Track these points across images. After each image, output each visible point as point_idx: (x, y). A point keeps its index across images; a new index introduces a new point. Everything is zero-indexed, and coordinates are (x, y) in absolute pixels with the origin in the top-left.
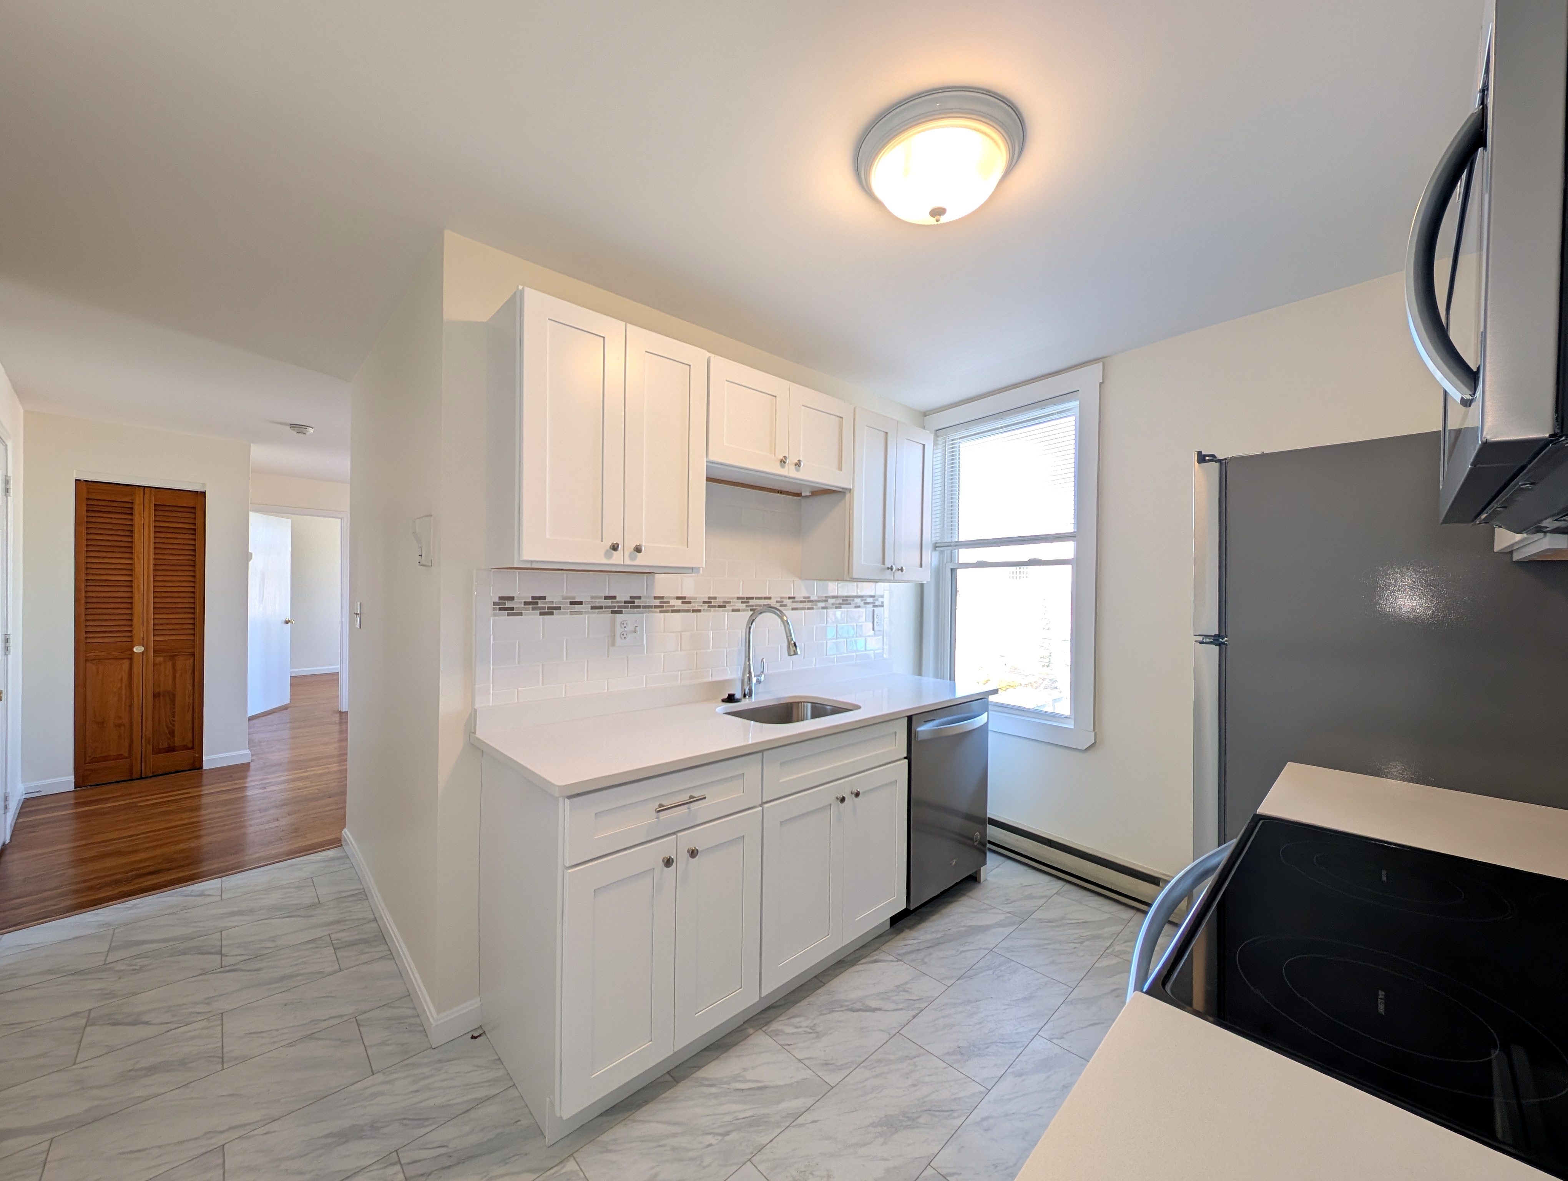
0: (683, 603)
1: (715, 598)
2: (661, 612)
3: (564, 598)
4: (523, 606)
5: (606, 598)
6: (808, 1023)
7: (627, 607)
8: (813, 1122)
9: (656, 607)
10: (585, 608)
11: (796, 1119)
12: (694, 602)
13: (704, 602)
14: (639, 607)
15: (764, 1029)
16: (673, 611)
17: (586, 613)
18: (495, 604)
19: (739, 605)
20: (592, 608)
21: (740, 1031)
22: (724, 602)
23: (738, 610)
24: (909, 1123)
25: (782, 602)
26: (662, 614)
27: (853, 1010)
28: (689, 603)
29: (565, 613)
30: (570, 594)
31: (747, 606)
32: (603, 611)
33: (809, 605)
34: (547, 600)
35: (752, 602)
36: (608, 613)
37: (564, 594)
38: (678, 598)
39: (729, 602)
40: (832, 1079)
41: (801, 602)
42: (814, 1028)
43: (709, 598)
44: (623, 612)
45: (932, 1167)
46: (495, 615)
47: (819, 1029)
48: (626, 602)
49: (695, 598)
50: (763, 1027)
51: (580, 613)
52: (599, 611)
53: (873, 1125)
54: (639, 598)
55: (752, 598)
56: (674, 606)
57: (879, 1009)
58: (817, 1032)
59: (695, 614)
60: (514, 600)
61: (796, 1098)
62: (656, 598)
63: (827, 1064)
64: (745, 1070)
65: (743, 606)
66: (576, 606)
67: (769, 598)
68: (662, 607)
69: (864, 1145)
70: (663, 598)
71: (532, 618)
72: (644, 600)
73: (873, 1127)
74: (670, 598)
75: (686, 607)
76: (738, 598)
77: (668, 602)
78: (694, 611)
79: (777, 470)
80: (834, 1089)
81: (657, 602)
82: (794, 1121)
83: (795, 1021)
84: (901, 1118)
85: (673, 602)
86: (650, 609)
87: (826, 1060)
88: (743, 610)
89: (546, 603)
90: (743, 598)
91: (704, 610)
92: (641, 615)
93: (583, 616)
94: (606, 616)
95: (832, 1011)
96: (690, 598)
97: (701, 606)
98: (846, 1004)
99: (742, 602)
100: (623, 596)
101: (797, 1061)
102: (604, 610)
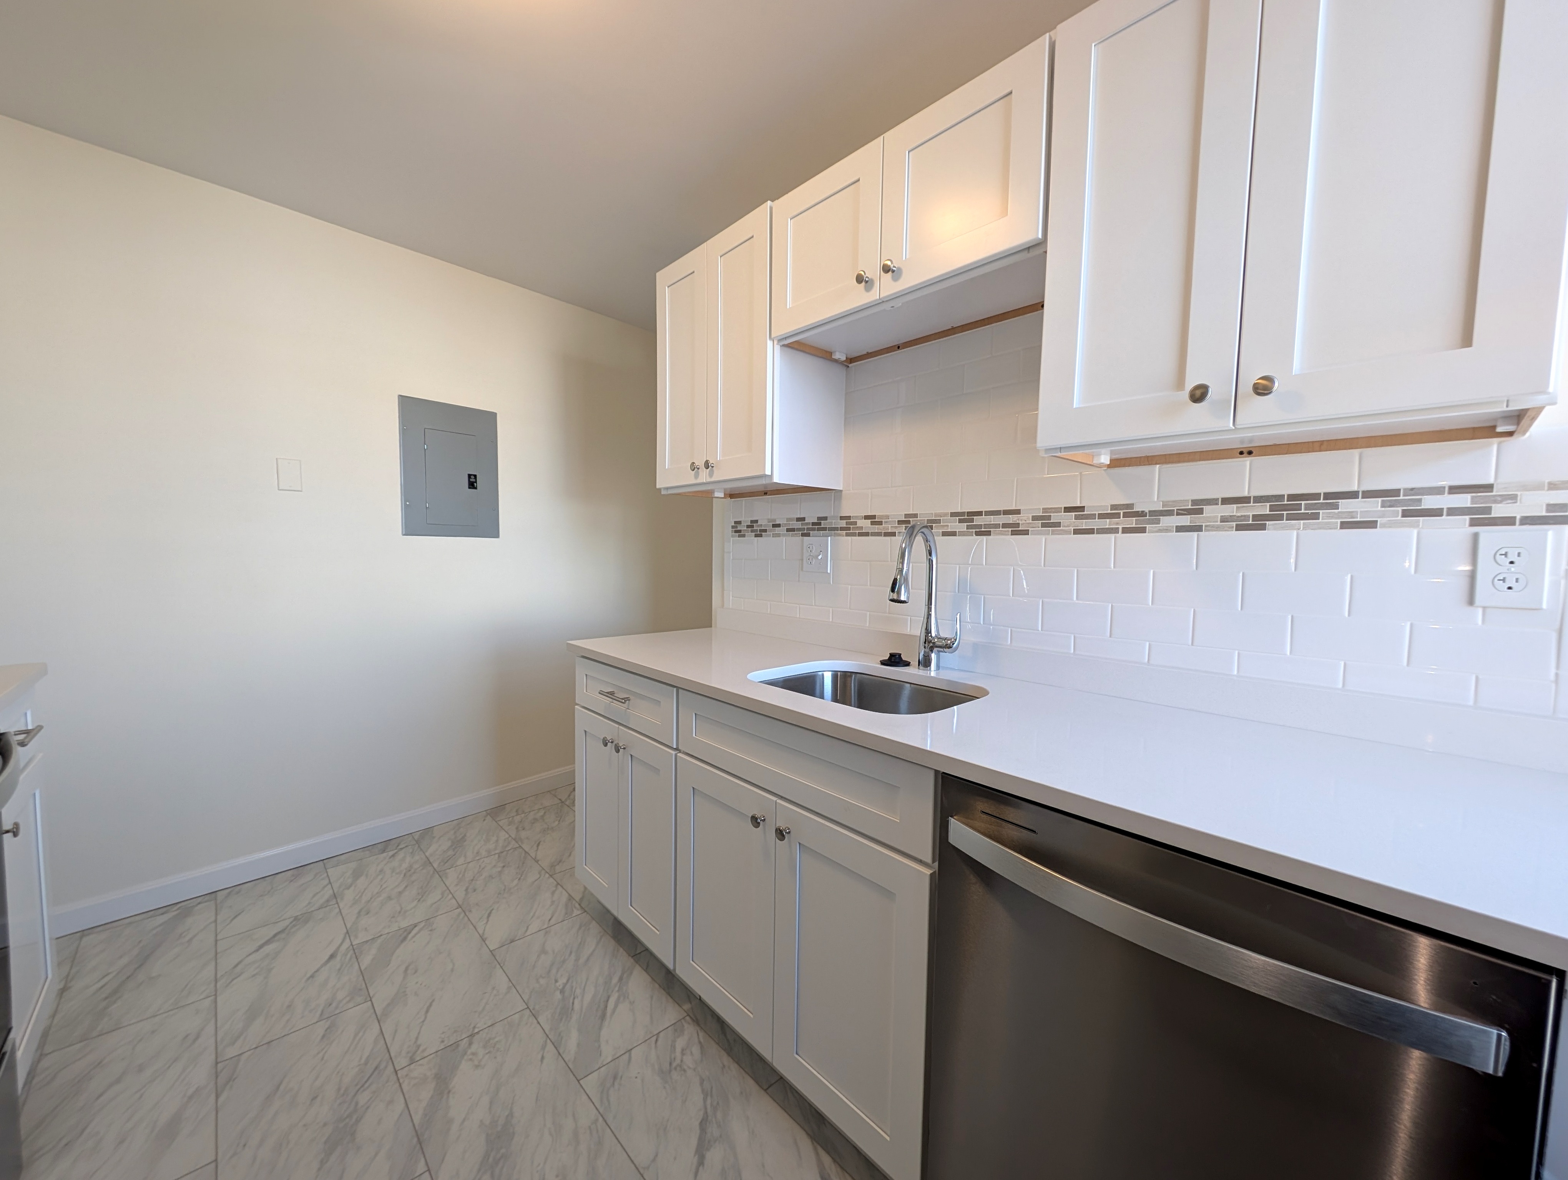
0: (872, 523)
1: (915, 516)
2: (847, 535)
3: (769, 520)
4: (746, 529)
5: (798, 519)
6: (688, 1061)
7: (813, 530)
8: (543, 1058)
9: (842, 529)
10: (782, 530)
11: (553, 1044)
12: (886, 522)
13: (900, 522)
14: (824, 529)
15: (688, 1018)
16: (861, 534)
17: (784, 535)
18: (733, 527)
19: (955, 525)
20: (788, 530)
21: (689, 997)
22: (929, 521)
23: (953, 534)
24: (491, 1159)
25: (1049, 517)
26: (849, 538)
27: (704, 1124)
28: (880, 523)
29: (769, 536)
30: (773, 517)
31: (968, 527)
32: (796, 534)
33: (1132, 522)
34: (759, 524)
35: (978, 520)
36: (799, 535)
37: (769, 517)
38: (866, 517)
39: (938, 521)
40: (591, 1083)
41: (1102, 516)
42: (678, 1068)
43: (906, 516)
44: (811, 535)
45: (424, 1172)
46: (733, 536)
47: (675, 1075)
48: (813, 524)
49: (887, 517)
50: (691, 1017)
51: (778, 535)
52: (792, 534)
53: (511, 1115)
54: (825, 518)
55: (979, 513)
56: (862, 528)
57: (701, 1163)
58: (670, 1071)
59: (888, 538)
60: (741, 524)
61: (578, 1045)
62: (842, 518)
63: (615, 1078)
64: (632, 1003)
65: (963, 527)
66: (776, 528)
67: (1017, 512)
68: (849, 529)
69: (491, 1103)
70: (849, 517)
71: (750, 537)
72: (830, 521)
73: (508, 1116)
74: (857, 517)
75: (876, 528)
76: (953, 514)
77: (855, 523)
78: (887, 534)
79: (860, 298)
80: (577, 1082)
81: (843, 524)
82: (551, 1041)
83: (696, 1050)
84: (503, 1151)
85: (861, 523)
86: (836, 532)
87: (621, 1077)
88: (962, 534)
89: (758, 526)
90: (962, 514)
91: (899, 533)
92: (825, 538)
93: (781, 537)
94: (797, 539)
95: (705, 1094)
96: (881, 517)
97: (896, 527)
98: (719, 1115)
99: (960, 521)
100: (811, 519)
101: (630, 1048)
102: (796, 532)
